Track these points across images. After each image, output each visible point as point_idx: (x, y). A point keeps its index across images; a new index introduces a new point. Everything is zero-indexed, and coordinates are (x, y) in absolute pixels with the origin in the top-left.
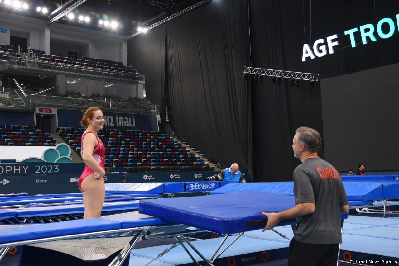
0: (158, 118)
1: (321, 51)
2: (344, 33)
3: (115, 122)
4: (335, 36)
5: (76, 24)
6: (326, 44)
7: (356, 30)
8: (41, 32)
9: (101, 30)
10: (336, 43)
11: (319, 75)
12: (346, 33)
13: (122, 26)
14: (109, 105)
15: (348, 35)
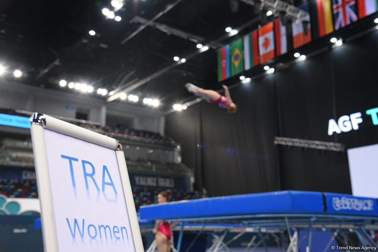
0: (192, 180)
3: (157, 182)
5: (127, 103)
8: (99, 109)
9: (146, 106)
13: (162, 104)
14: (152, 168)
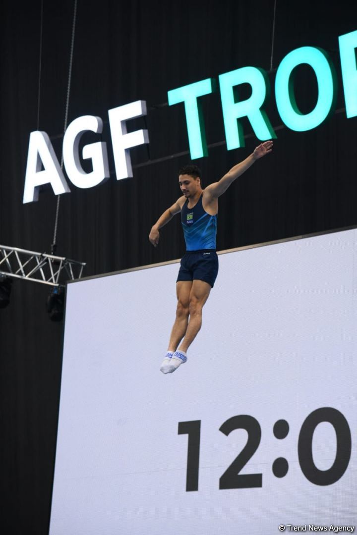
1: (87, 166)
2: (166, 99)
4: (135, 109)
6: (104, 136)
7: (204, 87)
10: (138, 138)
11: (85, 267)
12: (174, 96)
15: (181, 106)
